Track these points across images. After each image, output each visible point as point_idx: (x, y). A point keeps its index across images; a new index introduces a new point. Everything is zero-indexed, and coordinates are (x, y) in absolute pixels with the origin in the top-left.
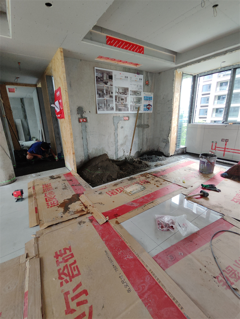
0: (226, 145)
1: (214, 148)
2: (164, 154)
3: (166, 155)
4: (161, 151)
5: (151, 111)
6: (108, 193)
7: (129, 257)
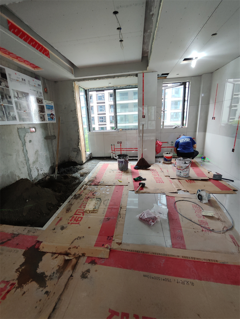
0: (121, 146)
1: (113, 150)
2: (78, 163)
3: (80, 164)
4: (73, 161)
5: (54, 121)
6: (71, 222)
7: (162, 262)
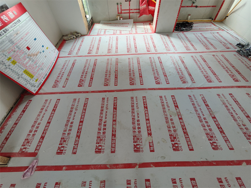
0: (129, 5)
1: (120, 12)
